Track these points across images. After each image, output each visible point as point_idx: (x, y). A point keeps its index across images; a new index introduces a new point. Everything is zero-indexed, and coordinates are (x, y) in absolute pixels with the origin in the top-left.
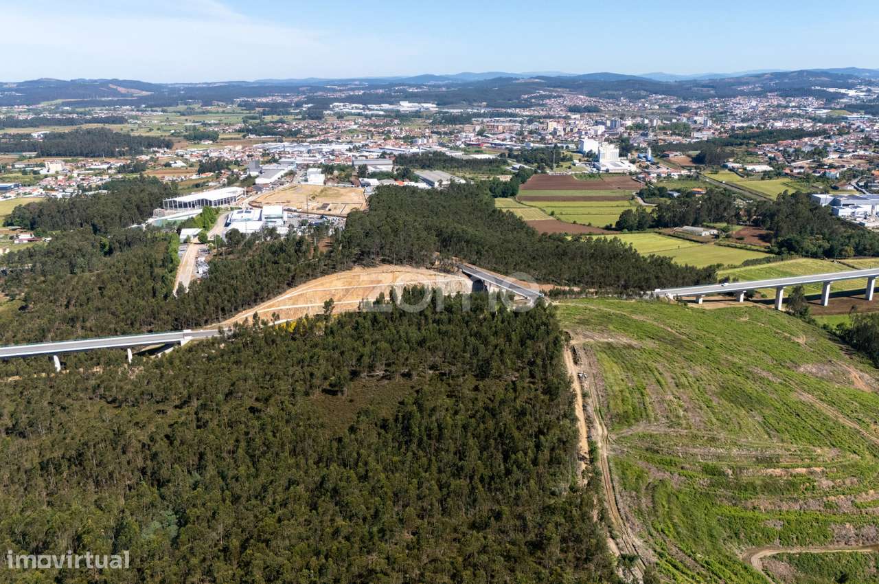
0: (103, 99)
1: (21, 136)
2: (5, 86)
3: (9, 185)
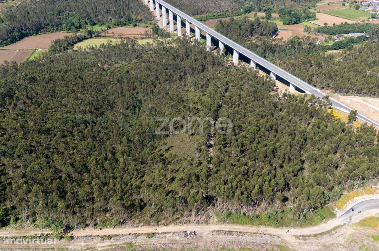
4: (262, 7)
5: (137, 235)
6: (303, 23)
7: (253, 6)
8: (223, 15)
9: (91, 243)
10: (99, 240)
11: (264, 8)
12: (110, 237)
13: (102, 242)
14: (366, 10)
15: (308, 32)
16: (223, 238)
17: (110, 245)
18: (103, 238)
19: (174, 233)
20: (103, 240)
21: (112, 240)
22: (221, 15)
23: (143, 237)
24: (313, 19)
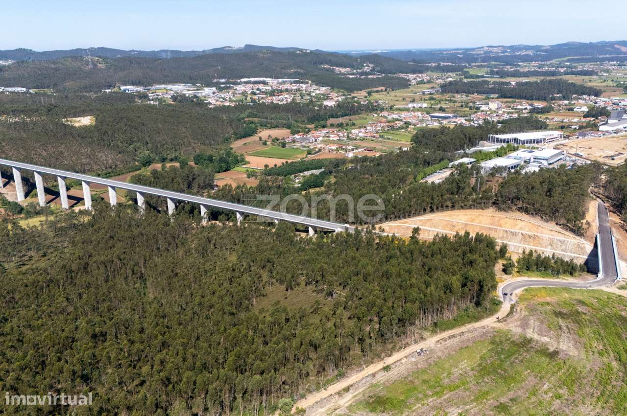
0: (601, 56)
1: (503, 83)
2: (542, 48)
3: (450, 115)
4: (166, 156)
5: (374, 375)
6: (234, 169)
7: (151, 155)
8: (113, 172)
9: (331, 405)
10: (337, 398)
11: (169, 157)
12: (347, 389)
13: (341, 398)
14: (295, 147)
15: (254, 178)
16: (449, 343)
17: (355, 396)
18: (339, 394)
19: (406, 357)
20: (342, 396)
21: (351, 391)
22: (109, 173)
23: (382, 373)
24: (243, 163)
